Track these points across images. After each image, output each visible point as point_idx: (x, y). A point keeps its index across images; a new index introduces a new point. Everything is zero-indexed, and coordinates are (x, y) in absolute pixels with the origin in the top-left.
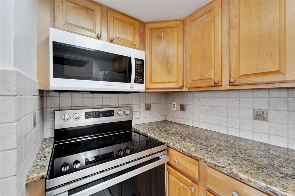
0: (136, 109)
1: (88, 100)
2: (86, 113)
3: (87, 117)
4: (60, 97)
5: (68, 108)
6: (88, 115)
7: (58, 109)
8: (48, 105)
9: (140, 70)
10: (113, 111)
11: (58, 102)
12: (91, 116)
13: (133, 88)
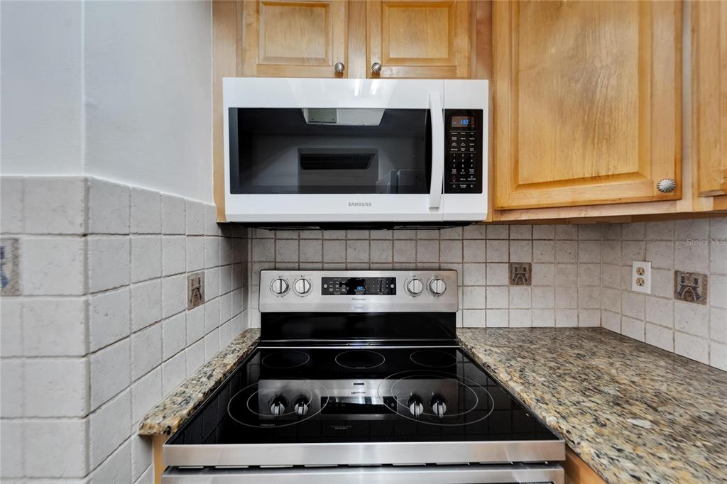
0: (473, 276)
1: (334, 247)
2: (324, 280)
3: (325, 292)
4: (276, 239)
5: (291, 265)
6: (329, 287)
7: (272, 265)
8: (255, 259)
9: (467, 147)
10: (393, 280)
11: (273, 250)
12: (334, 288)
13: (440, 211)
